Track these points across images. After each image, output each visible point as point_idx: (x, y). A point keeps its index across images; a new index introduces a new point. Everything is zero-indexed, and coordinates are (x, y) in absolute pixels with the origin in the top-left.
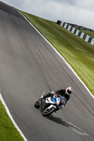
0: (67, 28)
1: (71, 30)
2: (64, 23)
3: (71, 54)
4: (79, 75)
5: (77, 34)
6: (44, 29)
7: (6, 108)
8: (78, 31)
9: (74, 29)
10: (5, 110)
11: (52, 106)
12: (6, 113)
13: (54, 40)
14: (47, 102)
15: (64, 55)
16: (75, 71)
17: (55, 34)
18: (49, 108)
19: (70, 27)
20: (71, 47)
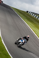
0: (31, 14)
1: (32, 15)
2: (30, 12)
3: (33, 25)
4: (35, 33)
5: (35, 16)
6: (21, 14)
7: (6, 47)
8: (35, 15)
9: (34, 14)
10: (5, 48)
11: (21, 43)
12: (5, 49)
13: (25, 19)
14: (19, 41)
15: (30, 25)
16: (34, 32)
17: (26, 17)
18: (20, 44)
19: (32, 13)
20: (33, 22)
